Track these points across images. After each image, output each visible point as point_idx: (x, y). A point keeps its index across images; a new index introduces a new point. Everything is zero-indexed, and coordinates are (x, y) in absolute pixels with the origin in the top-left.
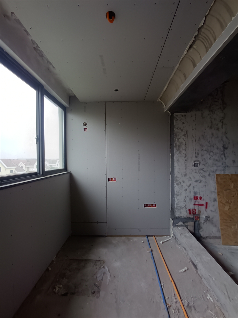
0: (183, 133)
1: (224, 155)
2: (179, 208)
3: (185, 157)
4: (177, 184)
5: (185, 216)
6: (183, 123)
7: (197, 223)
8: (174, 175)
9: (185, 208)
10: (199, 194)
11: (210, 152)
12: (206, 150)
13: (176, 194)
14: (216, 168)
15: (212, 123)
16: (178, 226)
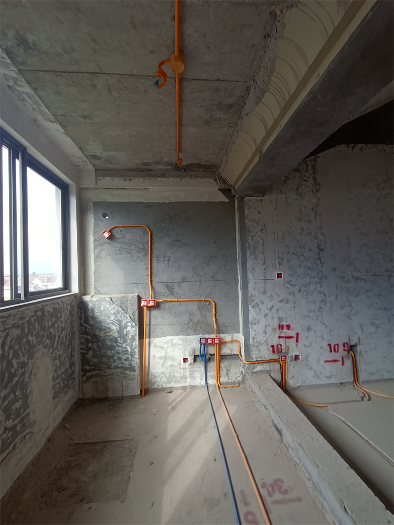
0: (260, 228)
1: (320, 260)
2: (257, 344)
3: (264, 264)
4: (253, 307)
5: (266, 357)
6: (259, 212)
7: (286, 365)
8: (248, 292)
9: (265, 343)
10: (286, 321)
11: (300, 256)
12: (293, 254)
13: (252, 323)
14: (308, 280)
15: (301, 212)
16: (255, 374)
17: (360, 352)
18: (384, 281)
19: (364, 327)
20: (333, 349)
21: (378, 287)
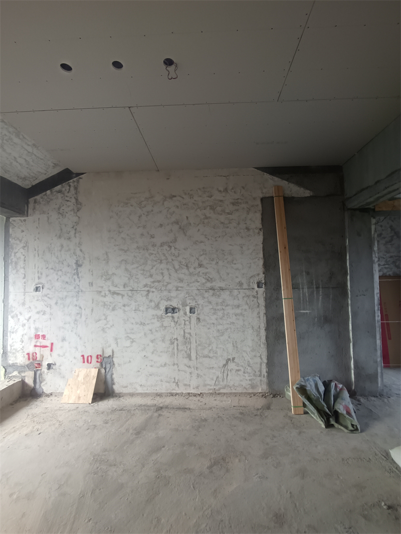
0: (22, 245)
1: (78, 275)
2: (14, 351)
3: (24, 278)
4: (12, 317)
5: (21, 363)
6: (23, 231)
7: (38, 373)
8: (8, 303)
9: (21, 351)
10: (42, 331)
11: (58, 271)
12: (52, 269)
13: (10, 331)
14: (65, 293)
15: (61, 230)
16: (10, 378)
17: (114, 364)
18: (142, 297)
19: (118, 340)
20: (86, 360)
21: (135, 302)
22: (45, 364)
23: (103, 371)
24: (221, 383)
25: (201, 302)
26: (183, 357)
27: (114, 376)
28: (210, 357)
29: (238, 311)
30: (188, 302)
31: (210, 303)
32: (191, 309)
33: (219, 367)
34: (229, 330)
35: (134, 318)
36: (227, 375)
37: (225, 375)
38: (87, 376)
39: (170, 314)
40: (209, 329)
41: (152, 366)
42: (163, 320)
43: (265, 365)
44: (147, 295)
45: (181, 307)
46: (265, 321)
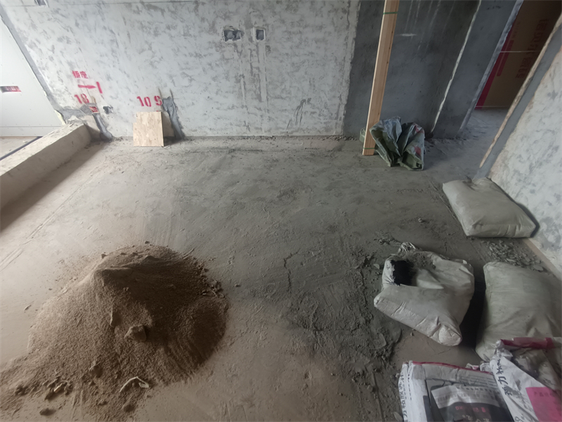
2: (59, 93)
4: (31, 47)
5: (74, 106)
7: (98, 117)
8: (13, 25)
9: (67, 93)
10: (79, 67)
13: (40, 67)
14: (82, 8)
16: (72, 123)
17: (176, 107)
18: (190, 12)
19: (174, 78)
20: (145, 102)
21: (182, 22)
22: (100, 107)
23: (167, 114)
24: (294, 126)
25: (270, 20)
26: (252, 98)
27: (180, 120)
28: (282, 98)
29: (320, 35)
30: (254, 20)
31: (283, 22)
32: (258, 32)
33: (292, 109)
34: (306, 64)
35: (186, 47)
36: (301, 118)
37: (299, 117)
38: (151, 120)
39: (230, 41)
40: (281, 61)
41: (218, 109)
42: (223, 49)
43: (343, 106)
44: (196, 9)
45: (244, 28)
46: (353, 50)
